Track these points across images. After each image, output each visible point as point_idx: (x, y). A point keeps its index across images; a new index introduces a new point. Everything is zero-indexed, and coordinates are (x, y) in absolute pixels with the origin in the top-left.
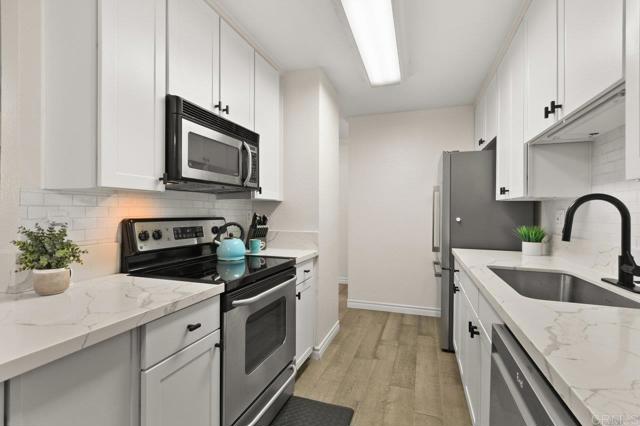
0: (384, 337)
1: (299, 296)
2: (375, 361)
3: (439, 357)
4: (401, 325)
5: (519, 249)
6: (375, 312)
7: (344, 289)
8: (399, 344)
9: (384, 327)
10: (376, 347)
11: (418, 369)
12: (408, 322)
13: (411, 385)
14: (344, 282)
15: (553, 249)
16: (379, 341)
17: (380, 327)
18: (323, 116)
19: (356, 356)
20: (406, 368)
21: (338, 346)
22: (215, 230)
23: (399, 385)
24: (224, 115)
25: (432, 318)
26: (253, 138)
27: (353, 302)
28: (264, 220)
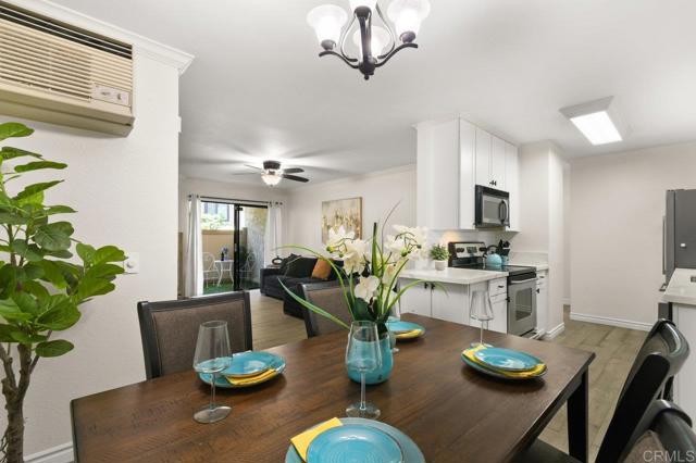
0: (608, 338)
1: (538, 291)
4: (627, 335)
7: (567, 308)
12: (635, 334)
14: (567, 303)
16: (603, 340)
18: (551, 170)
22: (481, 249)
24: (494, 187)
26: (506, 195)
27: (574, 315)
28: (507, 244)
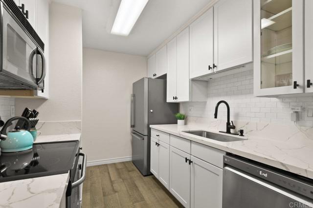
0: (113, 179)
2: (117, 194)
3: (145, 180)
4: (117, 170)
5: (176, 123)
6: (99, 166)
8: (123, 180)
9: (109, 173)
10: (112, 186)
11: (140, 189)
12: (120, 167)
13: (142, 199)
15: (188, 122)
16: (112, 182)
17: (106, 174)
19: (104, 195)
20: (135, 191)
21: (89, 193)
23: (137, 201)
25: (130, 161)
